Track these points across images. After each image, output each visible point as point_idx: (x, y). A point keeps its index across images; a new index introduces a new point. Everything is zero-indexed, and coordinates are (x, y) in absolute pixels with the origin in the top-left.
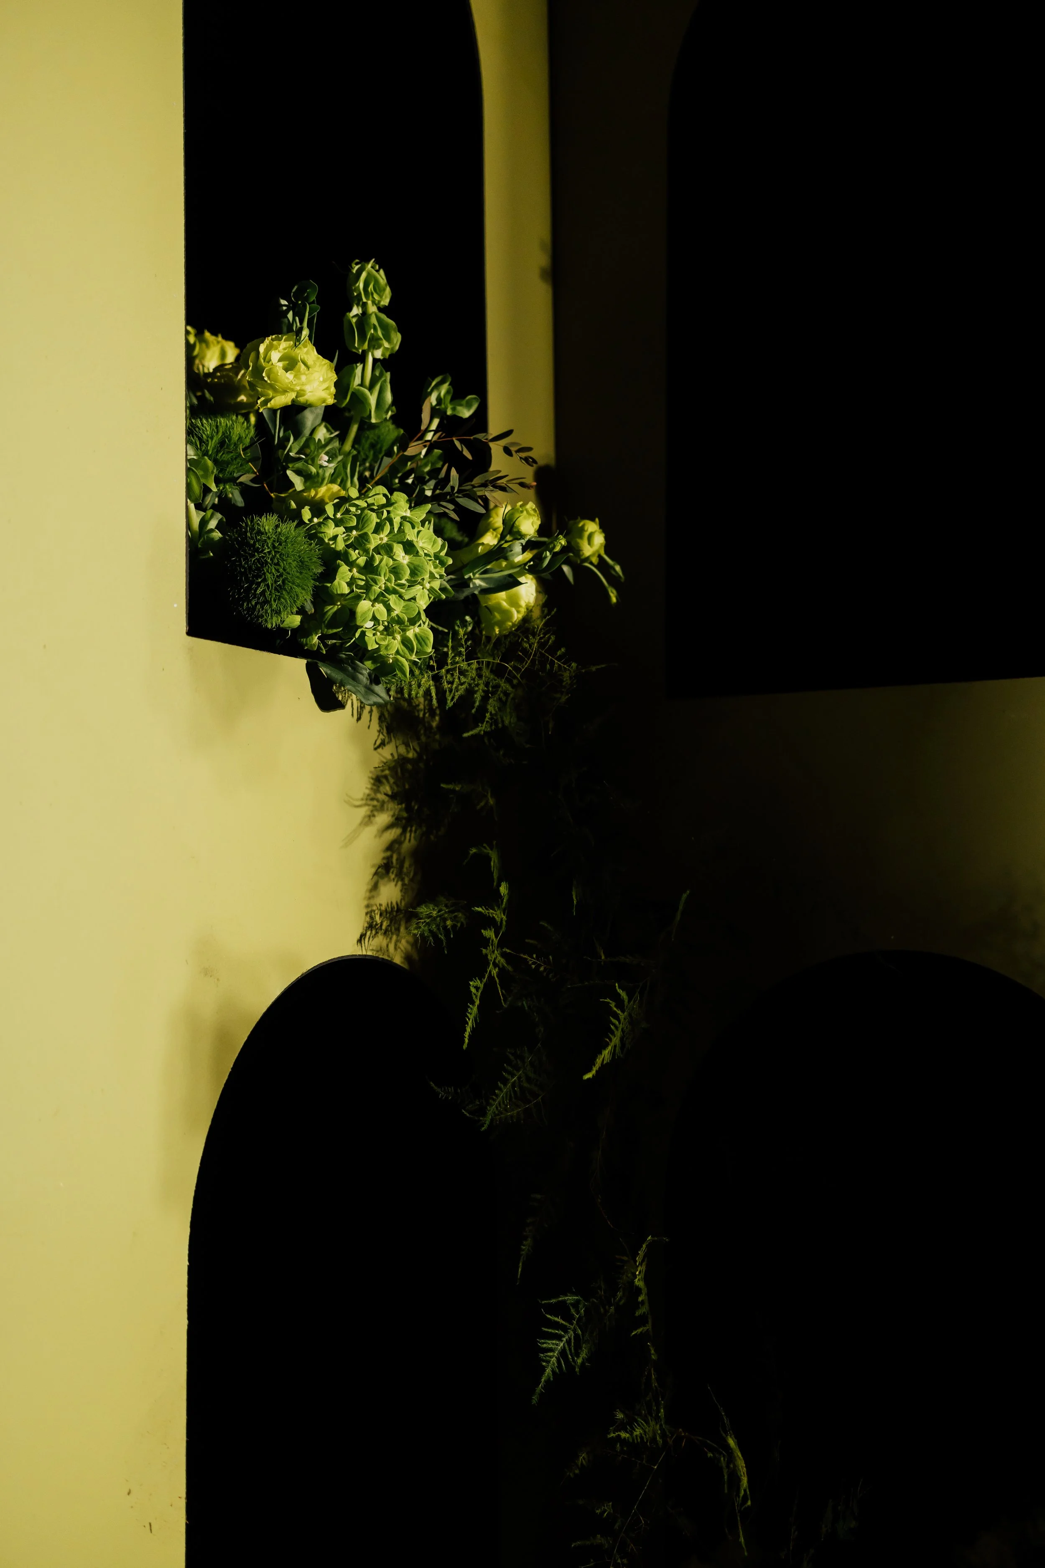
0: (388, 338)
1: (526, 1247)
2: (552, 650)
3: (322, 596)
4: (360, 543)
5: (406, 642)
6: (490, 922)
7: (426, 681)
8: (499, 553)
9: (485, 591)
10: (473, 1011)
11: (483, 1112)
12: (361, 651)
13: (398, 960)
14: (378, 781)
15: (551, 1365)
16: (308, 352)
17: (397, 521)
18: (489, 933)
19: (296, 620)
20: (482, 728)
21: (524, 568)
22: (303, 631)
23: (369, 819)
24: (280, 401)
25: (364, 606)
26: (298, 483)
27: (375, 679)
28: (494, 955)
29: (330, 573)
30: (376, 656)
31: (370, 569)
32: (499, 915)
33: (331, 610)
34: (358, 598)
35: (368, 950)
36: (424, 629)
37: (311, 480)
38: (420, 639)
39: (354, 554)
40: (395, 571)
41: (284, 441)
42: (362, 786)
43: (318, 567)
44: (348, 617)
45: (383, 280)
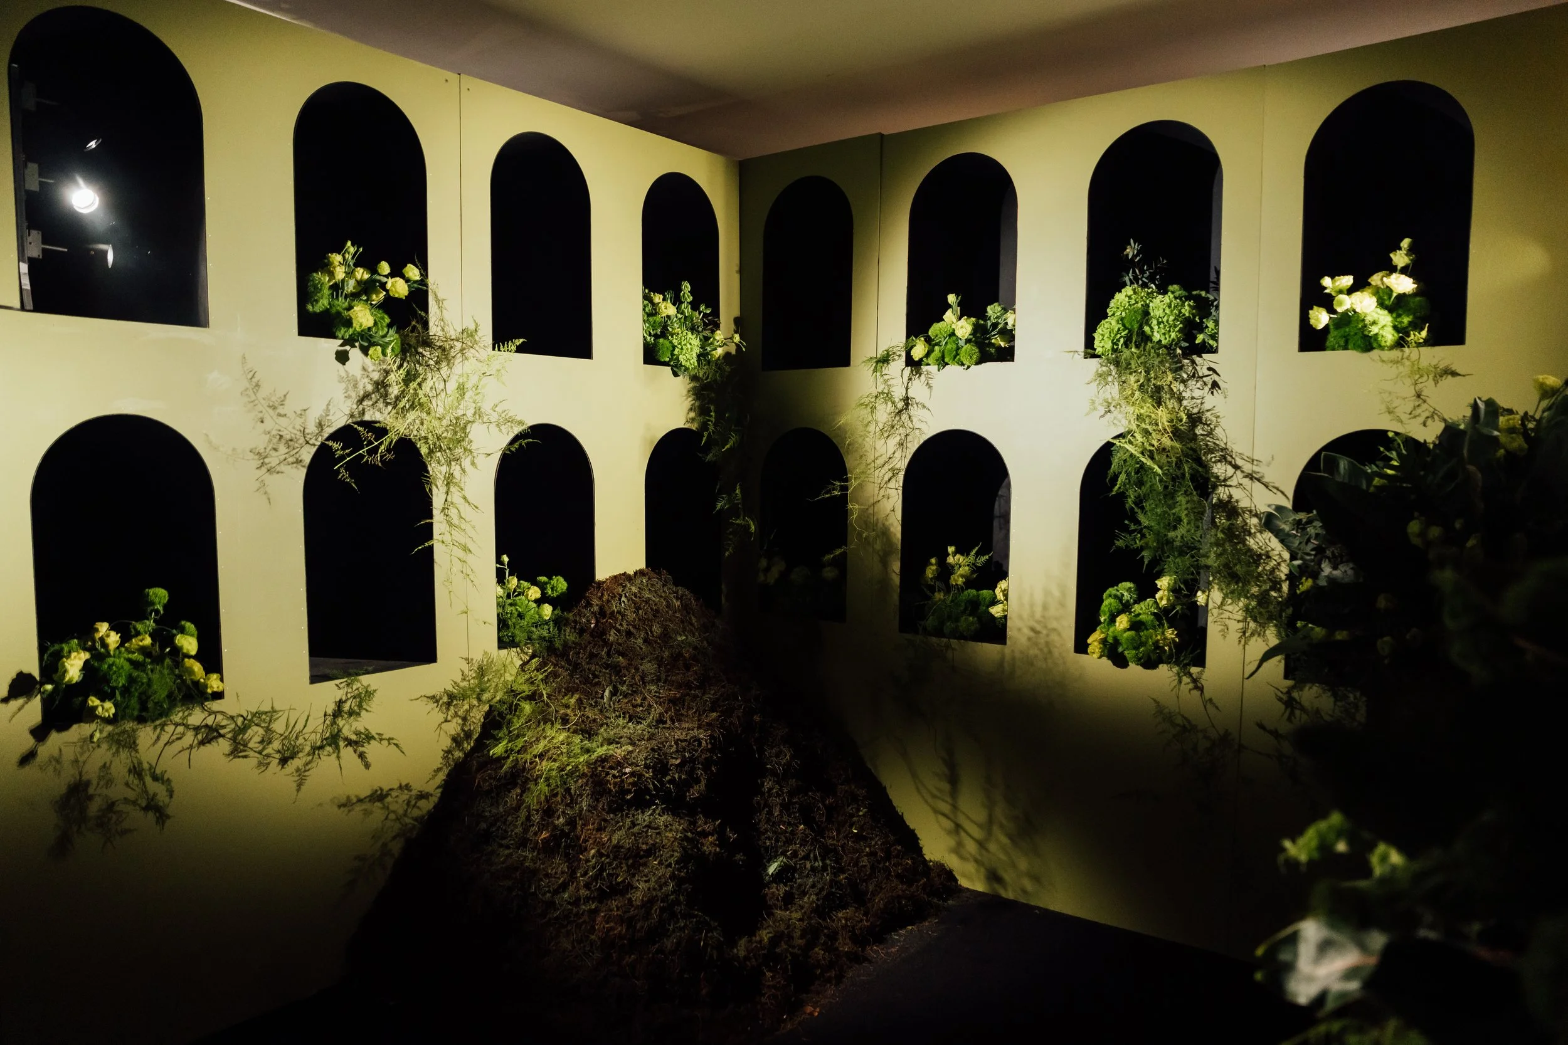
0: (690, 297)
3: (672, 355)
4: (681, 343)
5: (692, 363)
6: (710, 420)
7: (698, 371)
8: (712, 344)
9: (710, 351)
10: (706, 439)
11: (706, 459)
12: (682, 366)
13: (694, 429)
14: (689, 391)
15: (719, 507)
16: (669, 305)
17: (690, 338)
18: (710, 423)
19: (668, 359)
21: (719, 346)
22: (669, 361)
23: (686, 399)
24: (663, 316)
25: (681, 356)
26: (670, 330)
27: (686, 371)
28: (710, 428)
29: (674, 350)
30: (684, 366)
31: (682, 349)
32: (712, 419)
33: (675, 357)
35: (687, 426)
36: (696, 360)
37: (672, 330)
38: (696, 362)
39: (680, 346)
40: (689, 349)
41: (666, 323)
42: (685, 392)
43: (671, 349)
44: (678, 359)
45: (688, 285)
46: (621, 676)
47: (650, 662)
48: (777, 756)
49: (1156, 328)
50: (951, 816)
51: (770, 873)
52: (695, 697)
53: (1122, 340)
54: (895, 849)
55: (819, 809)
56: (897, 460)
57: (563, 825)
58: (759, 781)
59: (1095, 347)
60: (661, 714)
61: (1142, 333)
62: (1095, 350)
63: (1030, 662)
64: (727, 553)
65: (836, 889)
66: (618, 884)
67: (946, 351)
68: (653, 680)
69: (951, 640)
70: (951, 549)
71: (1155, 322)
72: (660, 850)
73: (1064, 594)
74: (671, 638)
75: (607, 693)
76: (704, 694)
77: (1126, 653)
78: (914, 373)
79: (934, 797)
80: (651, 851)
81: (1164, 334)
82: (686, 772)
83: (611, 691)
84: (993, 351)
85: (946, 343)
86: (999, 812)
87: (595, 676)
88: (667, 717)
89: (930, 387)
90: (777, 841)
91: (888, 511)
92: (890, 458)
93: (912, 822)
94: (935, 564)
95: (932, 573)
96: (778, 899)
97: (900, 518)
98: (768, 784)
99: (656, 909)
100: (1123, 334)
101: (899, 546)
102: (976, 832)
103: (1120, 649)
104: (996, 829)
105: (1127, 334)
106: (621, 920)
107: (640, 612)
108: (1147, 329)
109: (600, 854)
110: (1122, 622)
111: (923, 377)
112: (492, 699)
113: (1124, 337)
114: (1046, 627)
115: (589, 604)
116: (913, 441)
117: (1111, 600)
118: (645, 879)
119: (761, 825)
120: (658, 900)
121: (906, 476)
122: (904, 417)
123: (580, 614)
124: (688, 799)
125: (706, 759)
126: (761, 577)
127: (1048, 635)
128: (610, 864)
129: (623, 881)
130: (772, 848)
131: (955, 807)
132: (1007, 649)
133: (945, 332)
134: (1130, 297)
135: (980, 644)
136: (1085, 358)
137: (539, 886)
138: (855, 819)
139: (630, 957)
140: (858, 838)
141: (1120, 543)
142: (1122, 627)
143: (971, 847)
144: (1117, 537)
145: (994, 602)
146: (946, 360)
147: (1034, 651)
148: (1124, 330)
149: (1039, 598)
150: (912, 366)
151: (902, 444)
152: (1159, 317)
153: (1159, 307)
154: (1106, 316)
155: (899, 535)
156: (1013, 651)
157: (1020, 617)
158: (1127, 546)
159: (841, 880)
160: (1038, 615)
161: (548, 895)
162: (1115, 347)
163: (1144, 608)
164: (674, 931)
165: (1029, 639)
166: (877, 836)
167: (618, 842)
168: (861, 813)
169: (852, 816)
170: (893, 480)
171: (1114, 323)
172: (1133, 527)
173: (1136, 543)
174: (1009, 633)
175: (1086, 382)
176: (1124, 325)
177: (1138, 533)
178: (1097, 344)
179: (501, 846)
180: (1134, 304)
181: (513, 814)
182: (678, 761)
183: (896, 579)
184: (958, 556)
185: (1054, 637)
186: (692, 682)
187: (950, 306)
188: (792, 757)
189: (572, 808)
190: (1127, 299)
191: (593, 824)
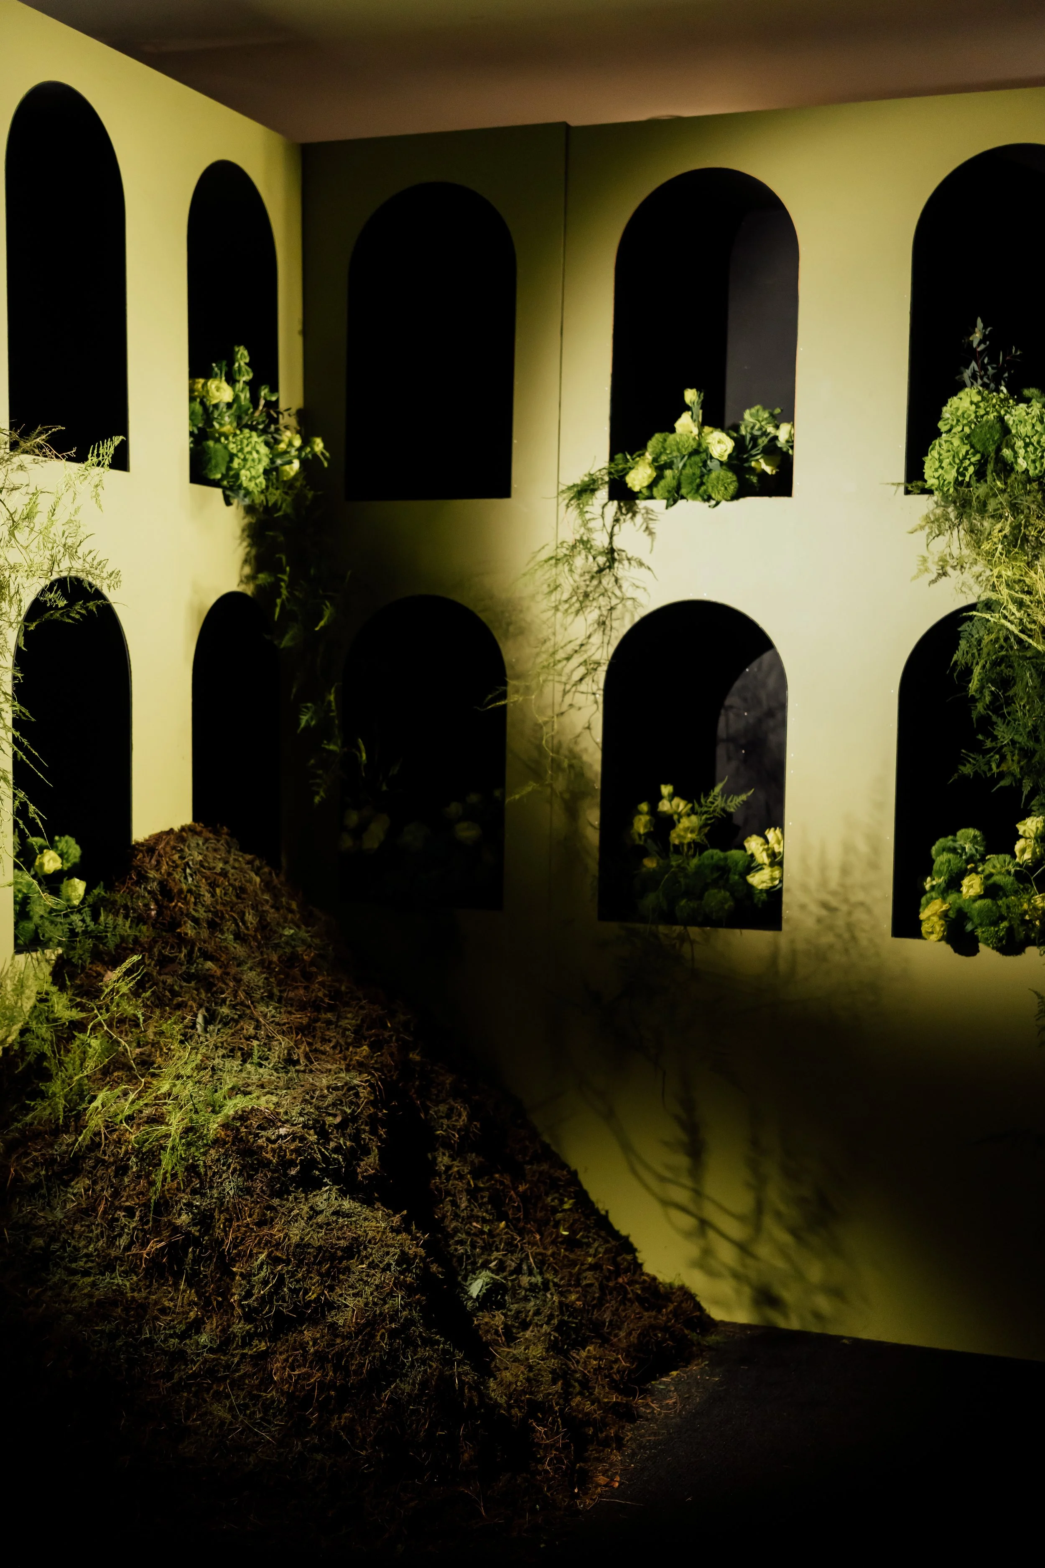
0: (248, 374)
1: (294, 690)
2: (305, 486)
3: (229, 468)
4: (241, 450)
5: (256, 484)
6: (283, 580)
7: (262, 497)
8: (286, 452)
9: (282, 465)
10: (278, 610)
11: (281, 643)
12: (240, 486)
13: (249, 593)
14: (243, 530)
15: (303, 723)
16: (224, 385)
17: (253, 442)
18: (282, 584)
19: (219, 476)
20: (280, 513)
21: (295, 457)
22: (222, 479)
23: (241, 544)
24: (214, 402)
25: (243, 472)
26: (218, 426)
27: (245, 496)
28: (284, 592)
29: (231, 461)
30: (246, 489)
31: (245, 460)
32: (285, 578)
33: (232, 473)
34: (241, 469)
35: (239, 589)
36: (262, 480)
37: (221, 425)
38: (261, 483)
39: (240, 454)
40: (253, 460)
41: (213, 412)
42: (238, 532)
43: (228, 459)
44: (237, 476)
45: (246, 353)
46: (216, 992)
47: (251, 969)
48: (448, 1117)
49: (1022, 452)
50: (692, 1207)
51: (474, 1295)
52: (329, 1022)
53: (971, 469)
54: (624, 1259)
55: (511, 1198)
56: (594, 649)
57: (188, 1225)
58: (430, 1156)
59: (926, 477)
60: (290, 1050)
61: (1000, 460)
62: (926, 481)
63: (820, 955)
64: (317, 799)
65: (569, 1317)
66: (308, 1304)
67: (682, 478)
68: (262, 998)
69: (689, 928)
70: (666, 790)
71: (1020, 443)
72: (365, 1248)
73: (876, 850)
74: (275, 932)
75: (200, 1019)
76: (339, 1018)
77: (979, 932)
78: (624, 511)
79: (662, 1179)
80: (354, 1249)
81: (1034, 461)
82: (350, 1135)
83: (204, 1017)
84: (754, 480)
85: (685, 465)
86: (774, 1195)
87: (175, 994)
88: (299, 1053)
89: (651, 533)
90: (473, 1246)
91: (579, 729)
92: (582, 645)
93: (622, 1224)
94: (647, 813)
95: (645, 826)
96: (497, 1332)
97: (599, 739)
98: (443, 1160)
99: (383, 1334)
100: (973, 460)
101: (598, 786)
102: (735, 1230)
103: (969, 927)
104: (769, 1222)
105: (979, 461)
106: (321, 1358)
107: (218, 890)
108: (1007, 452)
109: (274, 1260)
110: (972, 886)
111: (639, 518)
112: (7, 1037)
113: (974, 465)
114: (846, 901)
115: (143, 878)
116: (623, 618)
117: (945, 856)
118: (351, 1292)
119: (447, 1222)
120: (384, 1320)
121: (609, 673)
122: (607, 580)
123: (131, 893)
124: (360, 1178)
125: (370, 1116)
126: (347, 842)
127: (850, 913)
128: (293, 1274)
129: (318, 1299)
130: (468, 1257)
131: (698, 1193)
132: (783, 938)
133: (686, 449)
134: (977, 405)
135: (737, 931)
136: (907, 492)
137: (155, 1327)
138: (559, 1216)
139: (339, 1418)
140: (571, 1243)
141: (967, 770)
142: (972, 892)
143: (726, 1254)
144: (963, 761)
145: (751, 865)
146: (683, 491)
147: (828, 939)
148: (974, 455)
149: (835, 856)
150: (619, 500)
151: (604, 623)
152: (1027, 436)
153: (1026, 421)
154: (939, 434)
155: (598, 767)
156: (792, 941)
157: (805, 888)
158: (976, 773)
159: (574, 1303)
160: (833, 884)
161: (173, 1341)
162: (960, 479)
163: (998, 866)
164: (412, 1366)
165: (819, 920)
166: (594, 1240)
167: (302, 1239)
168: (566, 1206)
169: (554, 1210)
170: (588, 680)
171: (956, 442)
172: (989, 744)
173: (991, 769)
174: (786, 912)
175: (910, 530)
176: (972, 446)
177: (996, 753)
178: (928, 472)
179: (74, 1272)
180: (982, 416)
181: (82, 1219)
182: (338, 1120)
183: (593, 836)
184: (676, 800)
185: (859, 915)
186: (322, 1001)
187: (688, 408)
188: (471, 1118)
189: (203, 1195)
190: (974, 407)
191: (250, 1216)
